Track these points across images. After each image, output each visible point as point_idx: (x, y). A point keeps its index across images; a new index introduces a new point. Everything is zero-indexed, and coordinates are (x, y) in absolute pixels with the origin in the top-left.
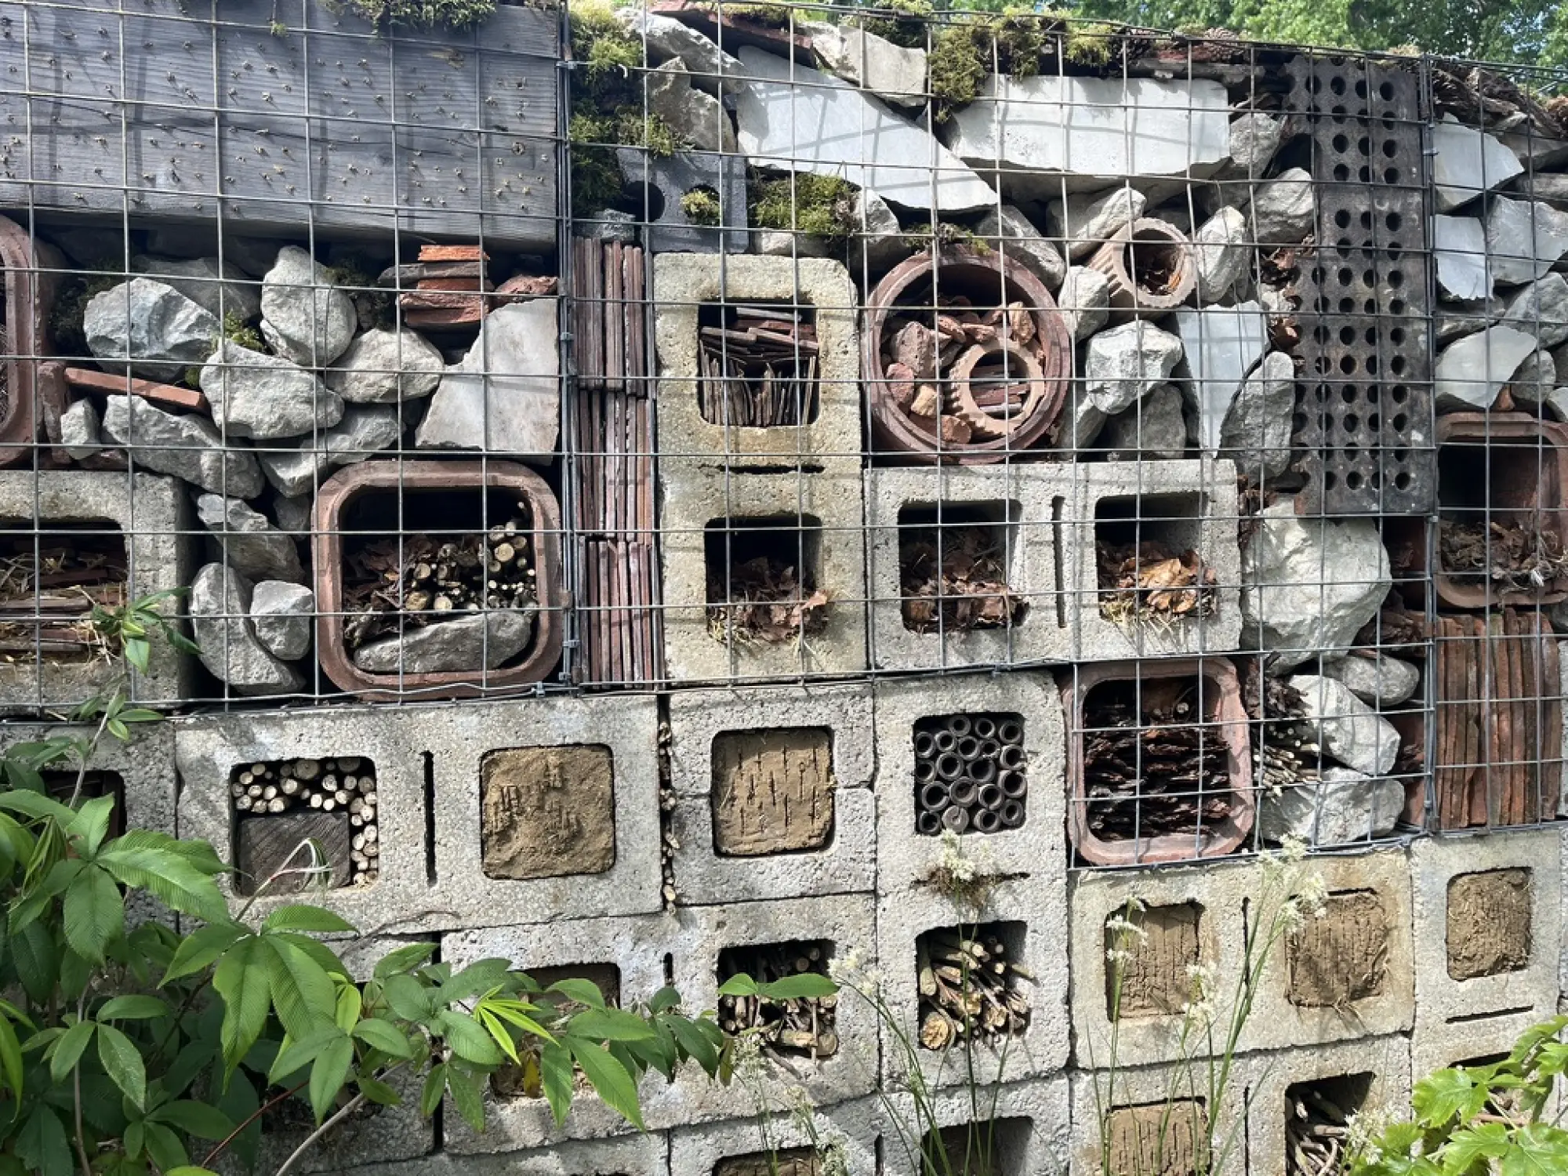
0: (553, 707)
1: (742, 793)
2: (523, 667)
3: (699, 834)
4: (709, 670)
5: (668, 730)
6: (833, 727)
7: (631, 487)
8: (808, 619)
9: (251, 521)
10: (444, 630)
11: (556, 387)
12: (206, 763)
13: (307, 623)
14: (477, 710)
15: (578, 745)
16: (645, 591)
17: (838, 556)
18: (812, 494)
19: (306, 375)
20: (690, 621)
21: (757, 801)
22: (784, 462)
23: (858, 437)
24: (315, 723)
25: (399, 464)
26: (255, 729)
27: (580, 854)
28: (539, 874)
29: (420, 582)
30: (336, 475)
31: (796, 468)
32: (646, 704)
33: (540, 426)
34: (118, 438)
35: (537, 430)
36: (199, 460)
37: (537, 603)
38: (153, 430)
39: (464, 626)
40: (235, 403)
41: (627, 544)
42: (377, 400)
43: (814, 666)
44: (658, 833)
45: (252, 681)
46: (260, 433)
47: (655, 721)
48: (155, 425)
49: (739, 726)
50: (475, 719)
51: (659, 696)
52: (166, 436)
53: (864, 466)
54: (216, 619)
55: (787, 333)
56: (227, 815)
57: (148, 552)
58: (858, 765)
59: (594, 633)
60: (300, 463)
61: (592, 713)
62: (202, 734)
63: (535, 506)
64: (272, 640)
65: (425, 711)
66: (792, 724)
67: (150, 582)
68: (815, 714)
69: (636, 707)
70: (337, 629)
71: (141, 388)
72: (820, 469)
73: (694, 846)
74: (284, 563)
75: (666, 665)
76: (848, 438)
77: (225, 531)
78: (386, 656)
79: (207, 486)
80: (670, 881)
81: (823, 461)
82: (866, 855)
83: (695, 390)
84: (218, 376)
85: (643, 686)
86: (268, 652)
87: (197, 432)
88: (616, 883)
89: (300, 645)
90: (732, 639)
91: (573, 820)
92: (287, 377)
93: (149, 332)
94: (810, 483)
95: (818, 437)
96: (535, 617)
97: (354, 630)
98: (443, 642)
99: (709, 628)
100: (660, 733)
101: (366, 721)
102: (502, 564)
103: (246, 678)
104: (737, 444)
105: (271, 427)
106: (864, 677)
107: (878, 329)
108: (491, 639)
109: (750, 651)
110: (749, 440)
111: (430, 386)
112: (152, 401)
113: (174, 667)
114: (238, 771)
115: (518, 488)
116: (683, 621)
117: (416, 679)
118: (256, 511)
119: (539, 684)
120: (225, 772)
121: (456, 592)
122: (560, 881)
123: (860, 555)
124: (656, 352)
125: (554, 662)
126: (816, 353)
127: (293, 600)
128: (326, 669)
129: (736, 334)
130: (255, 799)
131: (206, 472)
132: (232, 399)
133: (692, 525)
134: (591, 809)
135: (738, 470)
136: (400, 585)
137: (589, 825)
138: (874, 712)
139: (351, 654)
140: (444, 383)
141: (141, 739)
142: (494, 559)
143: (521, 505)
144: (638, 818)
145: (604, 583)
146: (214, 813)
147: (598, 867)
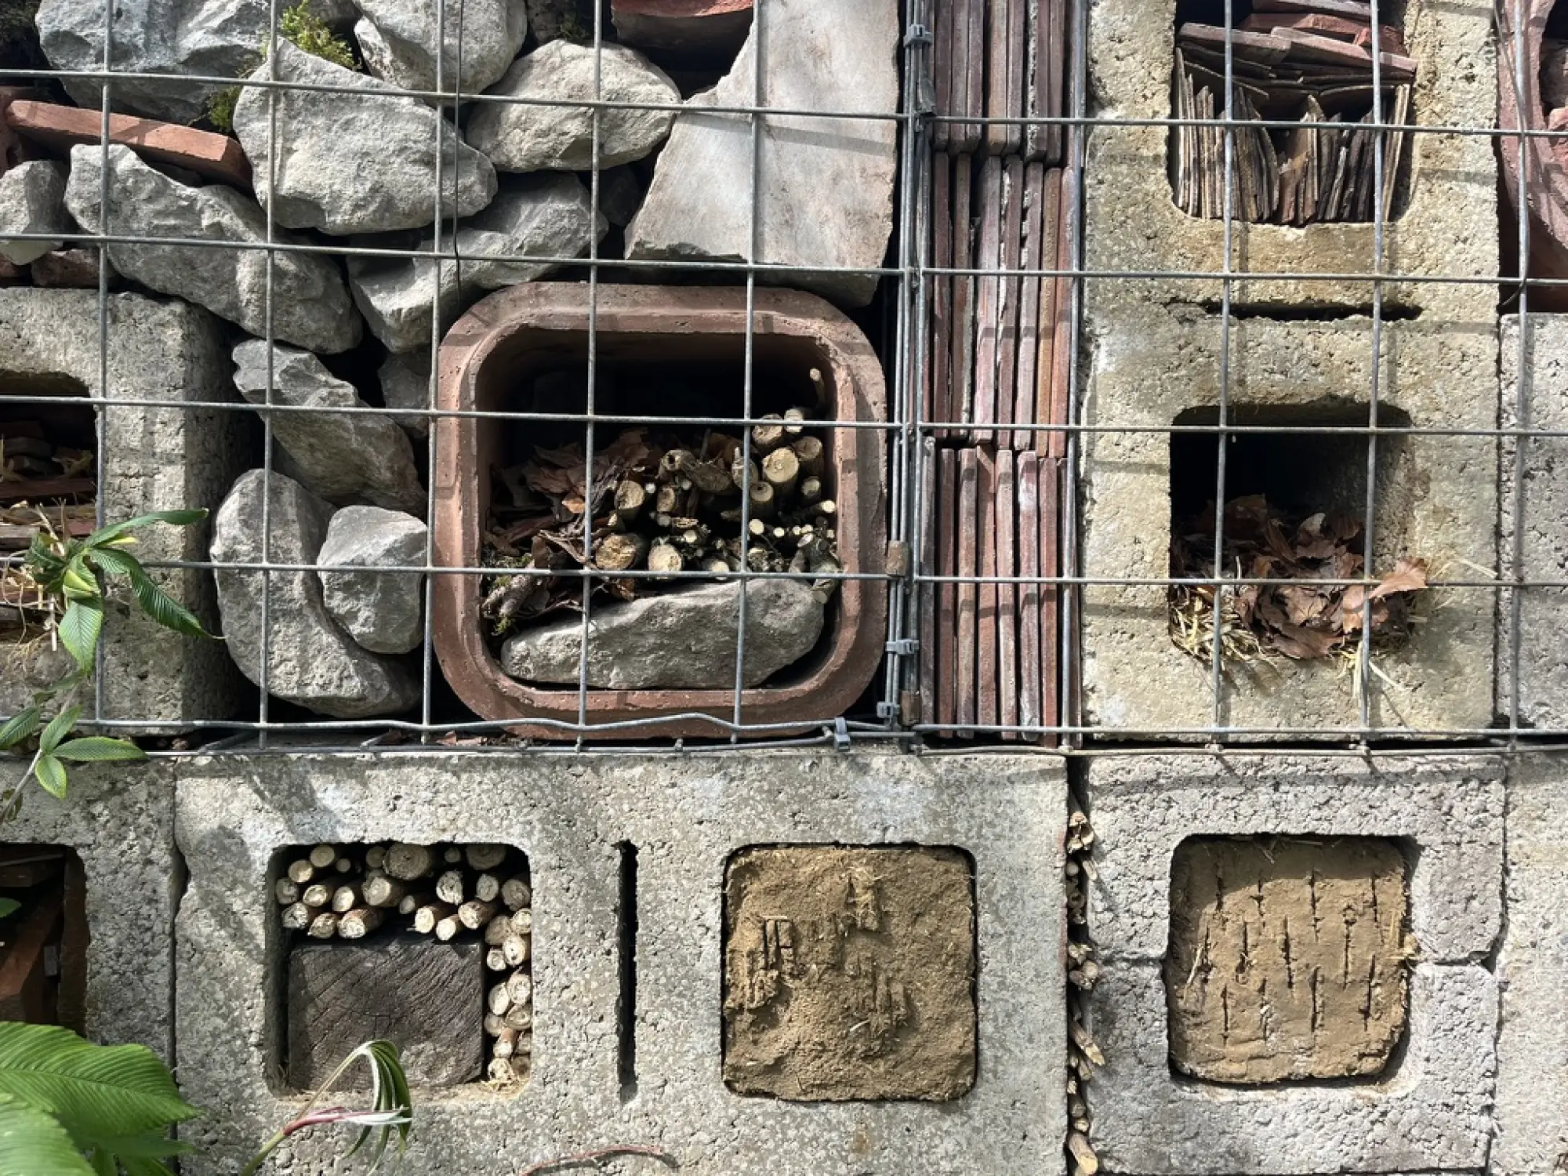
0: (864, 769)
1: (1224, 957)
2: (808, 685)
3: (1140, 1038)
4: (1167, 714)
5: (1085, 829)
6: (1421, 840)
7: (1027, 343)
8: (1381, 617)
9: (324, 392)
10: (665, 610)
11: (891, 140)
12: (228, 841)
13: (415, 586)
14: (721, 767)
15: (910, 845)
16: (1048, 550)
17: (1441, 492)
18: (1394, 364)
19: (424, 111)
20: (1136, 612)
21: (1255, 978)
22: (1338, 295)
23: (1493, 249)
24: (422, 776)
25: (591, 287)
26: (316, 782)
27: (911, 1062)
28: (829, 1094)
29: (624, 516)
30: (475, 309)
31: (1366, 310)
32: (1047, 774)
33: (859, 218)
34: (83, 222)
35: (850, 225)
36: (234, 272)
37: (839, 565)
38: (146, 209)
39: (702, 603)
40: (293, 159)
41: (1016, 454)
42: (554, 164)
43: (1384, 714)
44: (1061, 1031)
45: (312, 691)
46: (338, 220)
47: (1063, 809)
48: (150, 200)
49: (1228, 827)
50: (717, 783)
51: (1070, 760)
52: (172, 222)
53: (1506, 306)
54: (250, 571)
55: (1349, 38)
56: (261, 939)
57: (135, 442)
58: (1470, 919)
59: (946, 626)
60: (411, 282)
61: (941, 786)
62: (221, 786)
63: (840, 376)
64: (353, 615)
65: (625, 763)
66: (1336, 830)
67: (137, 496)
68: (1386, 810)
69: (1026, 778)
70: (467, 600)
71: (130, 132)
72: (1413, 312)
73: (1131, 1061)
74: (386, 475)
75: (1085, 696)
76: (1473, 251)
77: (269, 405)
78: (557, 654)
79: (248, 324)
80: (1082, 1126)
81: (1421, 295)
82: (1473, 1098)
83: (1163, 149)
84: (263, 109)
85: (1037, 739)
86: (345, 637)
87: (228, 219)
88: (978, 1122)
89: (402, 626)
90: (1222, 651)
91: (899, 998)
92: (389, 112)
93: (148, 26)
94: (1392, 340)
95: (1411, 246)
96: (835, 590)
97: (499, 602)
98: (663, 632)
99: (1174, 625)
100: (1070, 832)
101: (515, 777)
102: (776, 487)
103: (301, 684)
104: (1244, 258)
105: (357, 207)
106: (1484, 742)
107: (1536, 34)
108: (751, 628)
109: (1253, 677)
110: (1270, 251)
111: (654, 135)
112: (146, 155)
113: (176, 658)
114: (285, 858)
115: (812, 339)
116: (1122, 611)
117: (610, 701)
118: (337, 376)
119: (840, 722)
120: (261, 858)
121: (690, 538)
122: (869, 1111)
123: (1490, 491)
124: (1088, 74)
125: (865, 679)
126: (1409, 77)
127: (388, 541)
128: (448, 674)
129: (1251, 37)
130: (315, 911)
131: (245, 296)
132: (289, 151)
133: (1145, 419)
134: (933, 973)
135: (1243, 312)
136: (586, 523)
137: (929, 1008)
138: (1505, 814)
139: (495, 648)
140: (679, 129)
141: (114, 791)
142: (762, 477)
143: (815, 374)
144: (1023, 999)
145: (967, 531)
146: (240, 934)
147: (944, 1092)
